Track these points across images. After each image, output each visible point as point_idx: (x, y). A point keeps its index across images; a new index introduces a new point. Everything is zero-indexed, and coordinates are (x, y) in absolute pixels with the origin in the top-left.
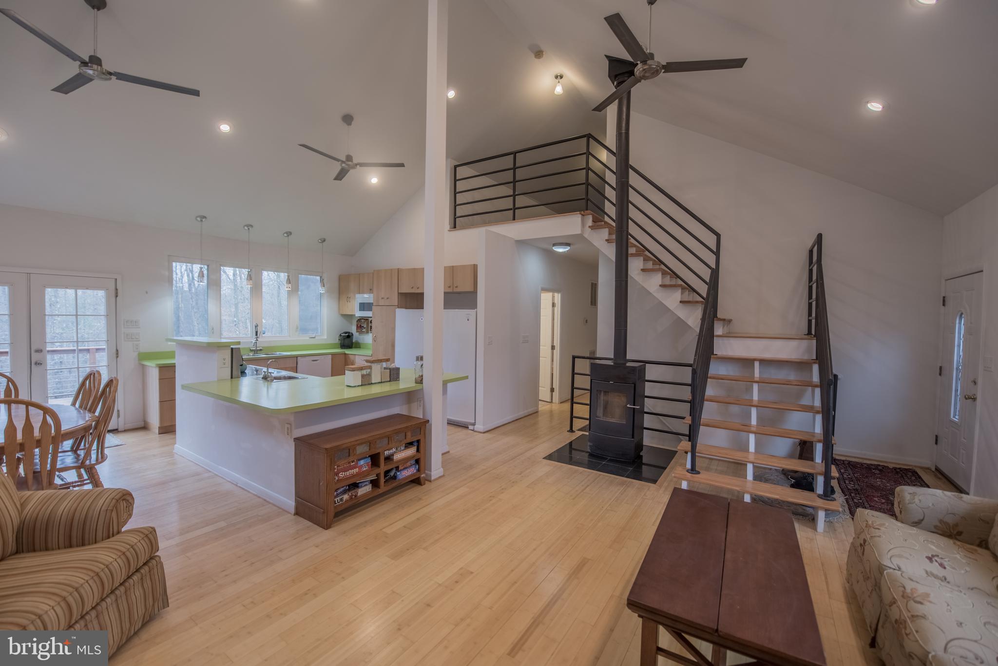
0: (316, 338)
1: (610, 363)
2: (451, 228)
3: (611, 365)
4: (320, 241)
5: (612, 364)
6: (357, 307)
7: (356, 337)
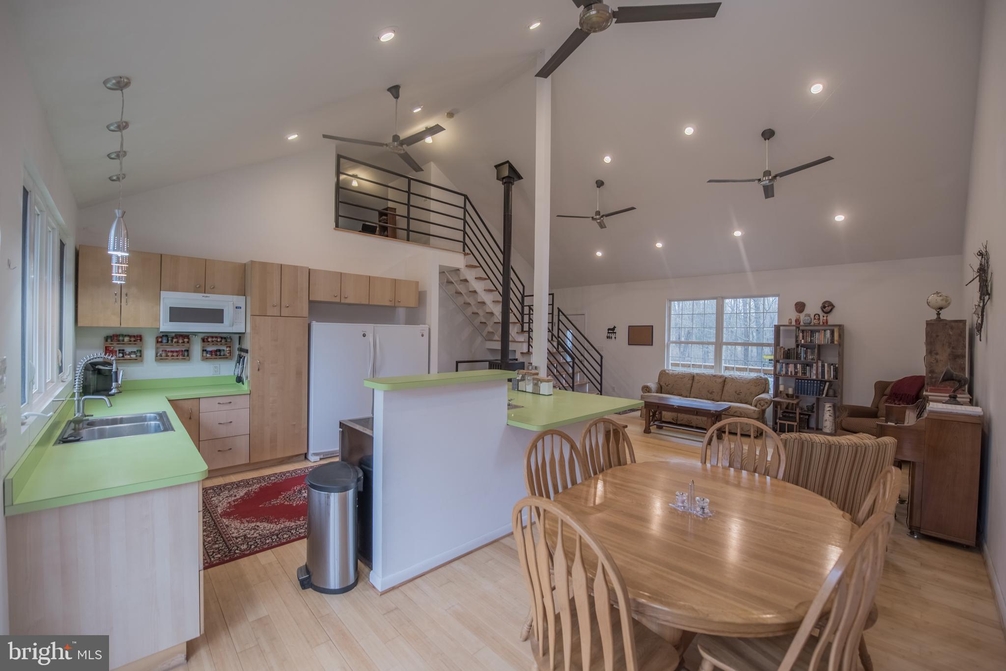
2: (336, 227)
6: (164, 314)
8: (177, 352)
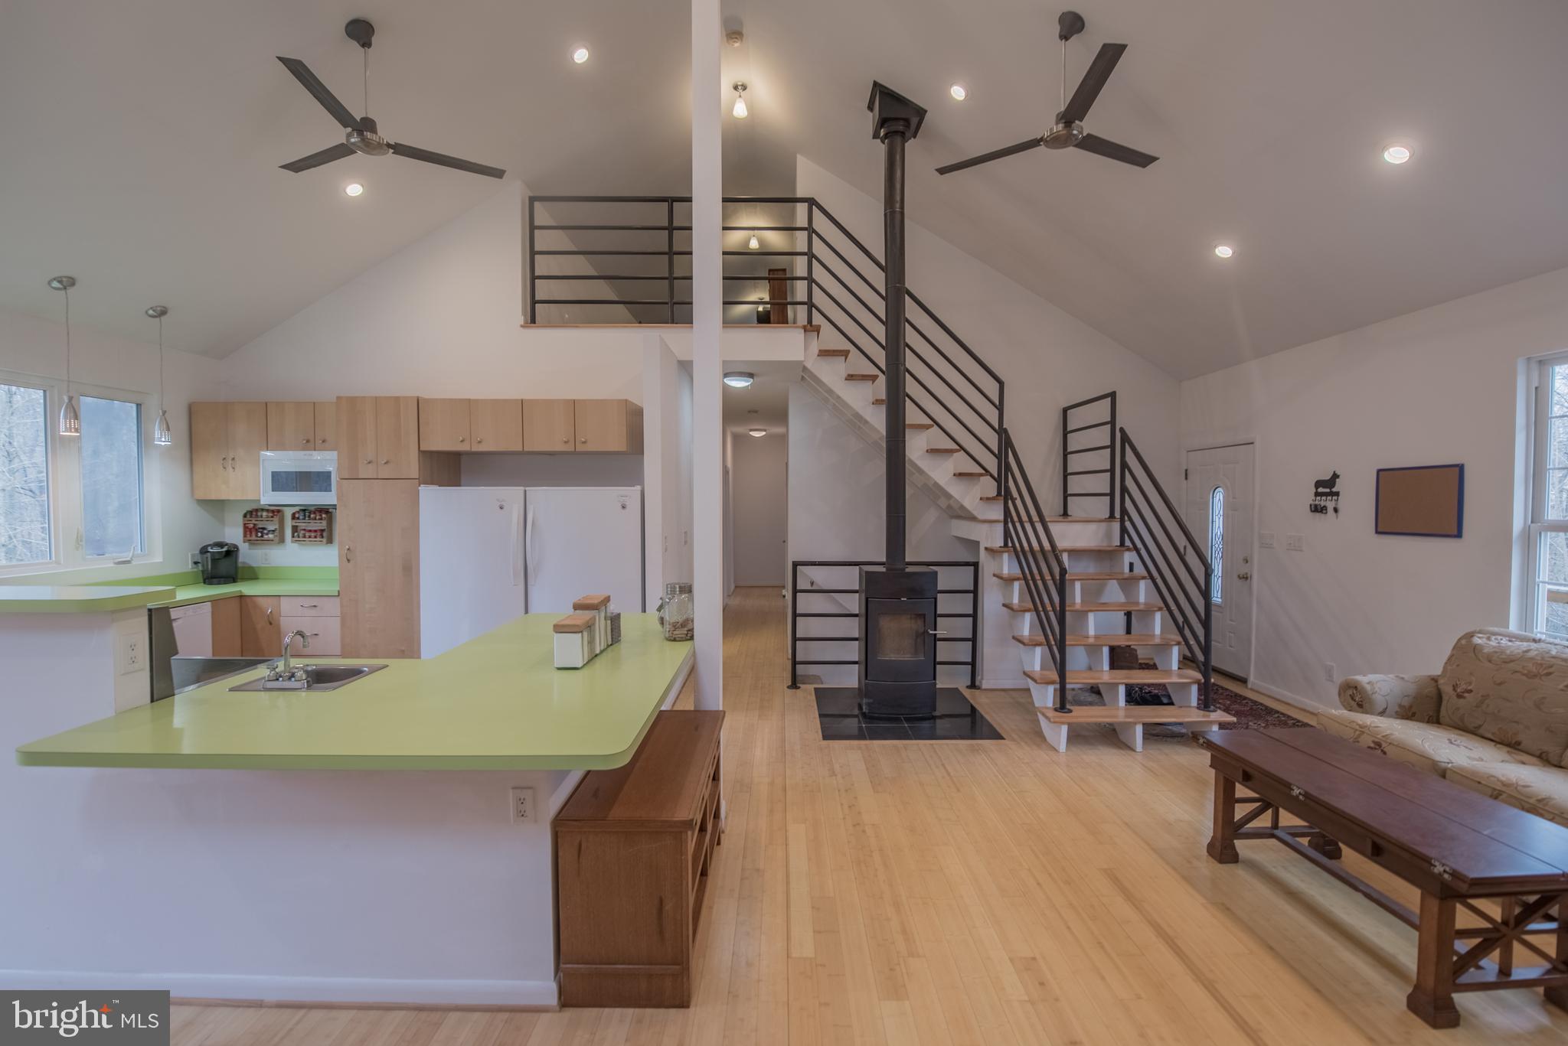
0: (134, 563)
1: (882, 569)
2: (526, 322)
3: (883, 572)
4: (151, 312)
5: (884, 570)
6: (266, 482)
7: (248, 555)
8: (315, 531)
